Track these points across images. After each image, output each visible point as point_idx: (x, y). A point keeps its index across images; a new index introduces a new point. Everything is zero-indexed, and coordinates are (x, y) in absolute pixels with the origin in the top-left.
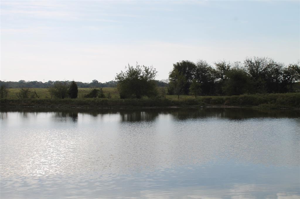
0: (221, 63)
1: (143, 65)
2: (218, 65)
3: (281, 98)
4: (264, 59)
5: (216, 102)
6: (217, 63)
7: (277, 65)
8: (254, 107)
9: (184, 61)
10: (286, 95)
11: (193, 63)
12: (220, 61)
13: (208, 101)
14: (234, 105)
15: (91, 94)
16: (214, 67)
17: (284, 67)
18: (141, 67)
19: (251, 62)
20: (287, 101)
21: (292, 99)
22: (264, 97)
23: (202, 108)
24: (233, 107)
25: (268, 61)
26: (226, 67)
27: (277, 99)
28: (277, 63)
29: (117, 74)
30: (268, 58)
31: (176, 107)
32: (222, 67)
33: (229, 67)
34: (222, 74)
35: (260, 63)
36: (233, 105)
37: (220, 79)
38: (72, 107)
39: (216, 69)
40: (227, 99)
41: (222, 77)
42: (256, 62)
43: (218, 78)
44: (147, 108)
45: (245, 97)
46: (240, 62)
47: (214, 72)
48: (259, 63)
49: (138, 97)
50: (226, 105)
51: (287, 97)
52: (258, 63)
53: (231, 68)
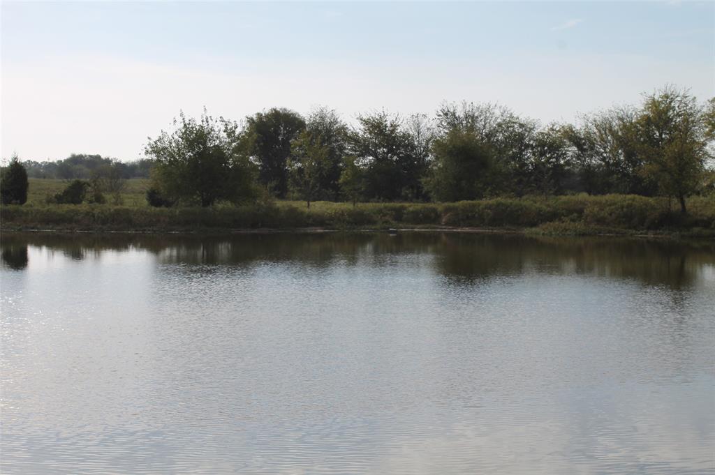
0: (373, 115)
1: (221, 117)
2: (366, 122)
3: (596, 209)
4: (488, 109)
5: (417, 218)
6: (365, 117)
7: (521, 126)
8: (527, 232)
9: (275, 110)
10: (607, 201)
11: (299, 115)
12: (372, 113)
13: (399, 215)
14: (470, 225)
15: (66, 193)
16: (356, 127)
17: (539, 130)
18: (214, 121)
19: (454, 114)
20: (611, 215)
21: (625, 210)
22: (548, 206)
23: (392, 232)
24: (467, 230)
25: (497, 112)
26: (386, 126)
27: (585, 211)
28: (523, 119)
29: (149, 138)
30: (498, 106)
31: (320, 231)
32: (376, 127)
33: (394, 127)
34: (376, 146)
35: (477, 117)
36: (467, 227)
37: (371, 158)
38: (27, 227)
39: (361, 133)
40: (447, 210)
41: (375, 154)
42: (466, 117)
43: (363, 155)
44: (243, 231)
45: (499, 204)
46: (425, 116)
47: (354, 139)
48: (474, 118)
49: (207, 202)
50: (447, 224)
51: (610, 205)
52: (472, 118)
53: (399, 131)
